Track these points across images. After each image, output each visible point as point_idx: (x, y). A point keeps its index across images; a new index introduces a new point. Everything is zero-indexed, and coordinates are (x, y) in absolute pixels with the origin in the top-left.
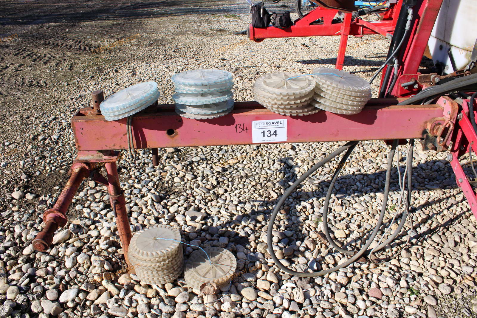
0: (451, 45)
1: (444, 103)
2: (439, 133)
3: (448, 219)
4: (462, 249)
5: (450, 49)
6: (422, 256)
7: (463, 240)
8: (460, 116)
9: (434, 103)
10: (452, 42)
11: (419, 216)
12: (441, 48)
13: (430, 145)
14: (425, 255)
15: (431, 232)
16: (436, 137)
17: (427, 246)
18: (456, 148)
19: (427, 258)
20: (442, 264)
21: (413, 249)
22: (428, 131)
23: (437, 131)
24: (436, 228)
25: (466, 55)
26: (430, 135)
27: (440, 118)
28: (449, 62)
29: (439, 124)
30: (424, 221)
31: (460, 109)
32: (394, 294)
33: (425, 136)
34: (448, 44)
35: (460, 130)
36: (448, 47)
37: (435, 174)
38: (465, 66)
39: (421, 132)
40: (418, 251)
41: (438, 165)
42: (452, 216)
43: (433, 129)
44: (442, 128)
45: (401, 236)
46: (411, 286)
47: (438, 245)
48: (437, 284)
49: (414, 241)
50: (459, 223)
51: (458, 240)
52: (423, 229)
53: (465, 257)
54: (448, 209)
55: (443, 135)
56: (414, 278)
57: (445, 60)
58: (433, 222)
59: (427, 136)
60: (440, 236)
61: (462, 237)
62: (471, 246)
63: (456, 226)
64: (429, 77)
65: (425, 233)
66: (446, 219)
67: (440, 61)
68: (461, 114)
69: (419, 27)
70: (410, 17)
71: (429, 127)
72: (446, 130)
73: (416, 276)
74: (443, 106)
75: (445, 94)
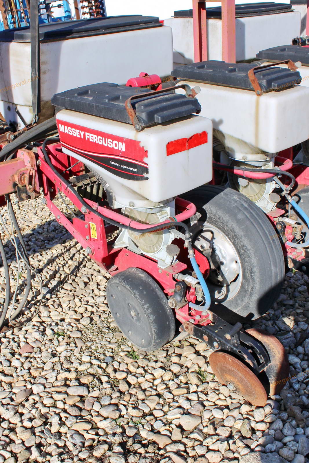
0: (16, 105)
1: (22, 154)
2: (26, 182)
3: (74, 267)
4: (92, 286)
5: (16, 109)
6: (60, 305)
7: (91, 279)
8: (39, 162)
9: (14, 157)
10: (16, 102)
11: (46, 273)
12: (9, 108)
13: (24, 195)
14: (61, 304)
15: (61, 283)
16: (26, 186)
17: (61, 296)
18: (46, 192)
19: (64, 305)
20: (79, 304)
21: (50, 303)
22: (18, 183)
23: (24, 180)
24: (65, 278)
25: (30, 109)
26: (20, 186)
27: (23, 169)
28: (19, 120)
29: (24, 174)
30: (53, 277)
31: (37, 156)
32: (43, 343)
33: (17, 189)
34: (13, 103)
35: (43, 174)
36: (14, 106)
37: (52, 234)
38: (32, 121)
39: (12, 186)
40: (54, 303)
41: (53, 226)
42: (76, 264)
43: (20, 180)
44: (27, 176)
45: (36, 296)
46: (56, 331)
47: (71, 291)
48: (78, 320)
49: (48, 296)
50: (85, 266)
51: (87, 280)
52: (54, 283)
53: (96, 292)
54: (72, 258)
55: (30, 183)
56: (57, 324)
57: (15, 118)
58: (61, 275)
59: (18, 187)
60: (71, 284)
61: (90, 277)
62: (98, 281)
63: (82, 270)
64: (5, 137)
65: (56, 287)
66: (72, 268)
67: (12, 121)
68: (39, 160)
71: (16, 179)
72: (31, 177)
73: (59, 322)
74: (22, 157)
75: (21, 146)
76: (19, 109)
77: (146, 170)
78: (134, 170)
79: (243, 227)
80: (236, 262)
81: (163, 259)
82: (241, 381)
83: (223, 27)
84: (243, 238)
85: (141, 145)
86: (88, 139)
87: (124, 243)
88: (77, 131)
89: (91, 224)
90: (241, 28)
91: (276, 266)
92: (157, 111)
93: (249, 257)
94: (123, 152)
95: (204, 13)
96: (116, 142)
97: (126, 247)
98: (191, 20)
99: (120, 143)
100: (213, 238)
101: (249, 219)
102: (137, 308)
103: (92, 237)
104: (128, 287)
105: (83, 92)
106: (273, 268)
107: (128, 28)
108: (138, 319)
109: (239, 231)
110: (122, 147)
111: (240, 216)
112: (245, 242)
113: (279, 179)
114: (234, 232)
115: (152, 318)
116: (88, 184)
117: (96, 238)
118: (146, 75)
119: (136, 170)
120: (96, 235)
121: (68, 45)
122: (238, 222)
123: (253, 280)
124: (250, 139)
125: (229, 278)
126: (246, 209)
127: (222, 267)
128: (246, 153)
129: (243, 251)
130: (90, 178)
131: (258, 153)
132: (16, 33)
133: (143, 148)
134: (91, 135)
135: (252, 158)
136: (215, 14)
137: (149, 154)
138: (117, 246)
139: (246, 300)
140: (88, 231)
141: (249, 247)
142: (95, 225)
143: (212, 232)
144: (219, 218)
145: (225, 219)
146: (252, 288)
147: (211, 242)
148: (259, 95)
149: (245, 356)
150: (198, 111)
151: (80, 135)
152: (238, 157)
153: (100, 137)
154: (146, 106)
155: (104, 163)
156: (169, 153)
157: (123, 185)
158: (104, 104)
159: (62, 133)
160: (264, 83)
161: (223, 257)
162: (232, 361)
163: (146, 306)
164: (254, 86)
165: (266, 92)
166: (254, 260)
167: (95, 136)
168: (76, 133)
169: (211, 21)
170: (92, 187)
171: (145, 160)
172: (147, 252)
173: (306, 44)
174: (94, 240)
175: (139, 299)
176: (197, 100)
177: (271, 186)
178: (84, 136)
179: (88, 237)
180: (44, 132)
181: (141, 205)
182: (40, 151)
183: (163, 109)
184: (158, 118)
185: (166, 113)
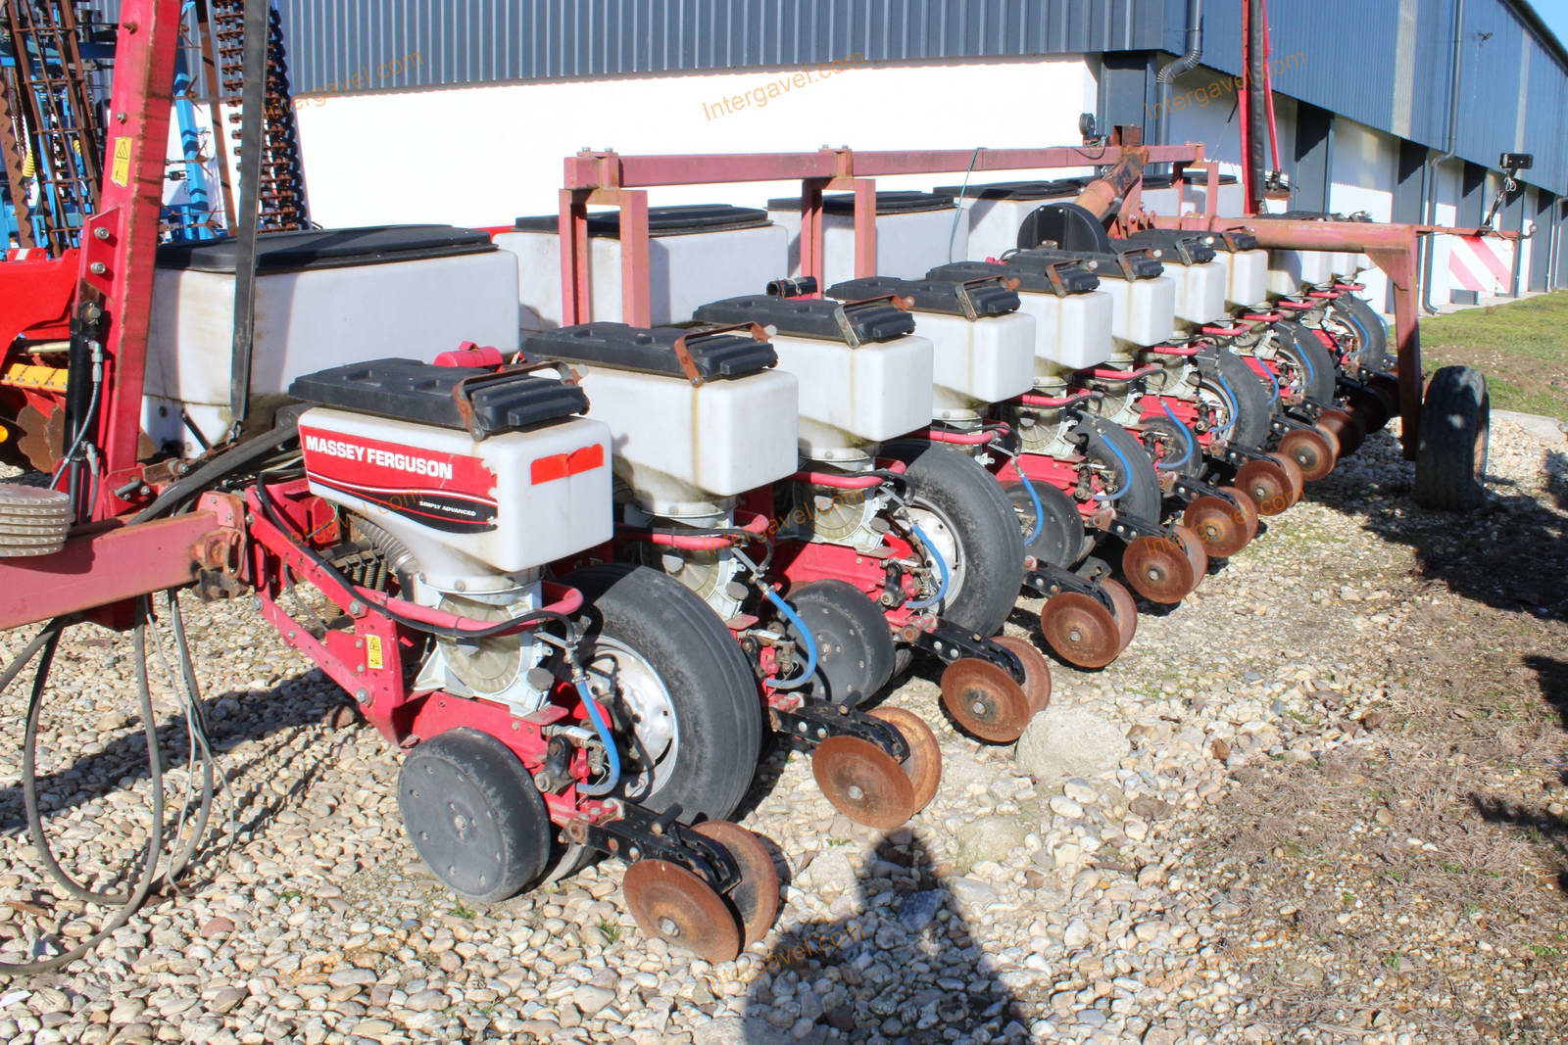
0: (183, 403)
1: (211, 502)
2: (224, 558)
3: (295, 782)
5: (183, 411)
6: (275, 851)
7: (341, 800)
8: (251, 519)
9: (193, 508)
10: (184, 395)
11: (230, 797)
12: (163, 412)
13: (213, 590)
14: (280, 848)
15: (272, 811)
16: (220, 570)
17: (276, 835)
18: (261, 582)
19: (288, 850)
20: (322, 843)
21: (252, 848)
22: (202, 562)
23: (219, 553)
24: (278, 802)
25: (221, 415)
26: (207, 568)
27: (215, 532)
28: (188, 436)
29: (217, 542)
30: (249, 800)
31: (247, 507)
32: (255, 913)
33: (198, 576)
34: (177, 401)
35: (257, 546)
36: (178, 407)
37: (225, 725)
38: (226, 435)
39: (187, 568)
40: (262, 848)
41: (222, 707)
42: (300, 776)
43: (210, 554)
44: (226, 547)
45: (215, 840)
46: (280, 892)
47: (297, 825)
48: (328, 869)
49: (245, 837)
50: (321, 779)
51: (333, 802)
52: (249, 815)
53: (359, 820)
54: (287, 765)
55: (233, 562)
56: (278, 881)
57: (180, 432)
58: (266, 799)
59: (203, 572)
60: (294, 813)
61: (339, 796)
62: (360, 802)
63: (316, 786)
64: (165, 469)
65: (258, 819)
66: (291, 784)
67: (170, 438)
68: (250, 515)
69: (117, 374)
70: (97, 357)
71: (201, 552)
72: (234, 550)
73: (282, 878)
74: (213, 508)
75: (207, 487)
76: (193, 412)
77: (493, 511)
78: (469, 513)
79: (674, 635)
80: (666, 713)
81: (521, 700)
83: (624, 255)
84: (676, 657)
85: (485, 465)
86: (374, 461)
87: (434, 681)
88: (349, 446)
89: (369, 637)
90: (661, 257)
91: (742, 709)
92: (512, 405)
93: (689, 693)
94: (448, 481)
95: (582, 225)
96: (435, 463)
97: (440, 690)
98: (556, 239)
99: (443, 465)
100: (616, 669)
101: (685, 620)
102: (469, 807)
103: (371, 665)
104: (451, 759)
105: (359, 372)
106: (737, 713)
107: (427, 252)
108: (472, 833)
109: (668, 644)
110: (445, 471)
111: (668, 615)
112: (682, 664)
113: (744, 550)
114: (657, 646)
115: (503, 815)
116: (356, 564)
117: (380, 667)
118: (473, 347)
119: (473, 514)
120: (380, 661)
121: (310, 283)
122: (666, 626)
123: (701, 741)
124: (682, 470)
125: (653, 749)
126: (678, 600)
127: (638, 728)
128: (677, 501)
129: (677, 684)
130: (360, 551)
131: (699, 500)
132: (196, 251)
133: (487, 471)
134: (379, 452)
135: (689, 511)
136: (607, 227)
137: (499, 481)
138: (422, 686)
139: (689, 785)
140: (363, 653)
141: (688, 674)
142: (378, 639)
143: (614, 659)
144: (628, 622)
145: (638, 622)
146: (700, 757)
147: (612, 677)
148: (696, 385)
149: (692, 863)
150: (584, 410)
151: (355, 454)
152: (661, 509)
153: (398, 456)
154: (492, 396)
155: (408, 507)
156: (537, 479)
157: (445, 547)
158: (408, 393)
159: (311, 454)
160: (705, 362)
161: (640, 706)
162: (667, 868)
163: (490, 792)
164: (686, 369)
165: (710, 381)
166: (699, 699)
167: (388, 454)
168: (346, 452)
169: (600, 243)
170: (364, 570)
171: (492, 492)
172: (486, 692)
173: (795, 294)
174: (376, 672)
175: (475, 779)
176: (581, 390)
177: (728, 568)
178: (365, 455)
179: (360, 668)
180: (272, 452)
181: (478, 586)
182: (251, 495)
183: (522, 402)
184: (514, 417)
185: (528, 409)
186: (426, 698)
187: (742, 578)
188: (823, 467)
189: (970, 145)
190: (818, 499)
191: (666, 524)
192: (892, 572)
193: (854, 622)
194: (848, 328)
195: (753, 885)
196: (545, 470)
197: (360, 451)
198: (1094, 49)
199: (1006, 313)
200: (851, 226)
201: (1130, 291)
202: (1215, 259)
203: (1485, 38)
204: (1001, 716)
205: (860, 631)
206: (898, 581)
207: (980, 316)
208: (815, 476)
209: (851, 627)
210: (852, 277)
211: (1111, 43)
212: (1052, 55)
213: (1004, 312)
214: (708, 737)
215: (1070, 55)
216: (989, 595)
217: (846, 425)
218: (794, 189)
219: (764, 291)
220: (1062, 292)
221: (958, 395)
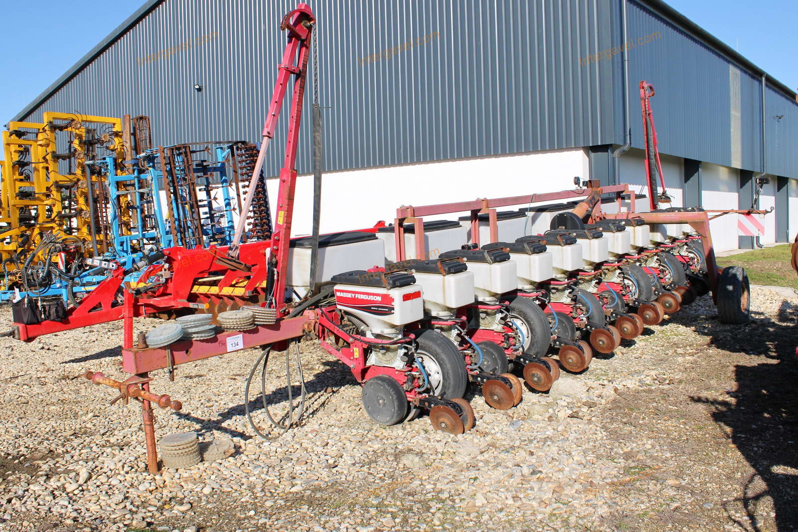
0: (293, 286)
1: (308, 312)
5: (293, 289)
9: (302, 315)
10: (294, 284)
12: (286, 290)
13: (308, 338)
15: (316, 411)
16: (311, 332)
18: (321, 336)
19: (325, 418)
21: (315, 418)
22: (306, 329)
23: (311, 327)
24: (317, 409)
25: (305, 289)
26: (307, 331)
27: (309, 321)
28: (294, 296)
29: (310, 324)
31: (317, 314)
32: (323, 429)
33: (305, 334)
34: (291, 286)
35: (320, 325)
36: (291, 288)
38: (307, 294)
39: (302, 331)
42: (321, 403)
43: (308, 327)
44: (312, 325)
48: (340, 421)
49: (311, 416)
53: (344, 412)
55: (314, 330)
57: (291, 295)
58: (313, 408)
62: (343, 408)
64: (289, 305)
65: (313, 413)
66: (319, 405)
67: (288, 297)
69: (280, 278)
70: (276, 273)
71: (306, 326)
72: (314, 326)
74: (308, 314)
75: (304, 309)
76: (295, 289)
77: (393, 309)
79: (440, 348)
80: (439, 372)
81: (398, 365)
82: (448, 419)
83: (416, 239)
85: (390, 296)
86: (357, 297)
87: (372, 362)
89: (355, 349)
90: (426, 238)
91: (461, 369)
92: (397, 280)
93: (446, 365)
94: (380, 301)
95: (402, 230)
96: (376, 297)
97: (374, 364)
98: (393, 235)
99: (378, 297)
100: (423, 361)
102: (384, 397)
103: (355, 357)
104: (380, 382)
105: (351, 274)
107: (358, 240)
108: (384, 404)
109: (439, 350)
110: (379, 299)
111: (438, 342)
112: (443, 356)
113: (459, 326)
115: (395, 397)
117: (358, 357)
118: (377, 267)
119: (387, 310)
120: (358, 355)
121: (329, 250)
122: (439, 345)
123: (449, 379)
124: (440, 301)
125: (434, 384)
127: (430, 377)
128: (438, 311)
129: (442, 362)
131: (445, 311)
132: (297, 242)
133: (391, 298)
134: (359, 295)
135: (443, 314)
136: (410, 230)
137: (394, 300)
138: (368, 364)
140: (353, 354)
141: (445, 360)
142: (357, 349)
143: (422, 358)
144: (427, 345)
145: (430, 345)
146: (449, 383)
147: (422, 363)
148: (444, 276)
150: (415, 282)
152: (433, 314)
153: (365, 296)
154: (391, 278)
155: (367, 309)
156: (404, 300)
157: (379, 320)
159: (338, 297)
160: (447, 269)
161: (430, 371)
162: (443, 407)
163: (391, 390)
164: (441, 271)
165: (448, 274)
166: (449, 366)
167: (362, 295)
168: (349, 295)
169: (407, 235)
171: (393, 304)
172: (388, 364)
173: (470, 249)
174: (356, 359)
175: (387, 387)
176: (413, 277)
177: (455, 332)
178: (355, 296)
179: (352, 358)
180: (320, 300)
181: (387, 331)
182: (318, 311)
183: (399, 279)
184: (398, 283)
185: (401, 281)
186: (369, 367)
187: (459, 335)
188: (483, 303)
189: (530, 193)
190: (481, 314)
191: (436, 318)
192: (506, 336)
193: (494, 353)
194: (489, 259)
195: (466, 415)
196: (407, 297)
197: (353, 295)
198: (586, 145)
199: (542, 252)
200: (488, 225)
201: (590, 243)
202: (626, 230)
203: (780, 118)
204: (543, 381)
205: (496, 356)
206: (508, 340)
207: (533, 254)
208: (479, 306)
209: (493, 355)
210: (489, 243)
211: (593, 143)
212: (569, 149)
213: (541, 252)
214: (451, 378)
215: (576, 148)
216: (539, 345)
217: (489, 289)
218: (468, 214)
219: (460, 248)
220: (563, 244)
221: (526, 280)
